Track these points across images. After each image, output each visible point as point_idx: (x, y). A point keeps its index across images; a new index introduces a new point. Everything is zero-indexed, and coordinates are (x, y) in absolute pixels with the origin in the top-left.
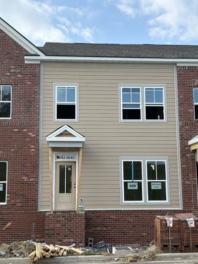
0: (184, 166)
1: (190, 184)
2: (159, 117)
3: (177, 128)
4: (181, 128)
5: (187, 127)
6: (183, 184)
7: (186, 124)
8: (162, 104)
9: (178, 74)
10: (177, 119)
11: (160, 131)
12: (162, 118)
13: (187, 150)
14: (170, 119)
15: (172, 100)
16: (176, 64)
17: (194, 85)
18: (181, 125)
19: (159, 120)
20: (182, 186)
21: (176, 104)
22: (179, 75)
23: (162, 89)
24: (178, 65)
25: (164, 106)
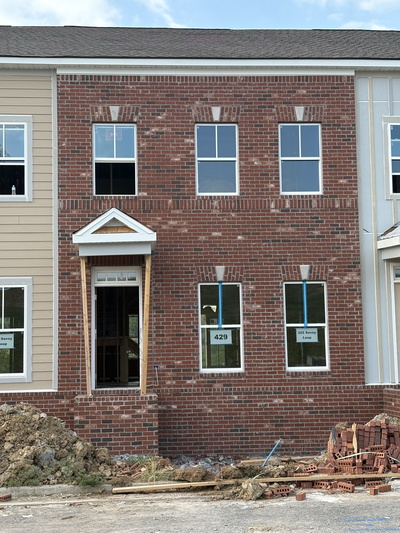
0: (66, 298)
1: (76, 337)
2: (14, 188)
3: (55, 213)
4: (62, 213)
5: (74, 212)
6: (62, 335)
7: (74, 206)
8: (23, 161)
9: (58, 94)
10: (55, 194)
11: (15, 220)
12: (21, 191)
13: (73, 262)
14: (38, 195)
15: (44, 152)
16: (55, 70)
17: (94, 117)
18: (62, 206)
19: (14, 197)
20: (60, 341)
21: (54, 160)
22: (61, 96)
23: (23, 126)
24: (59, 72)
25: (25, 164)
